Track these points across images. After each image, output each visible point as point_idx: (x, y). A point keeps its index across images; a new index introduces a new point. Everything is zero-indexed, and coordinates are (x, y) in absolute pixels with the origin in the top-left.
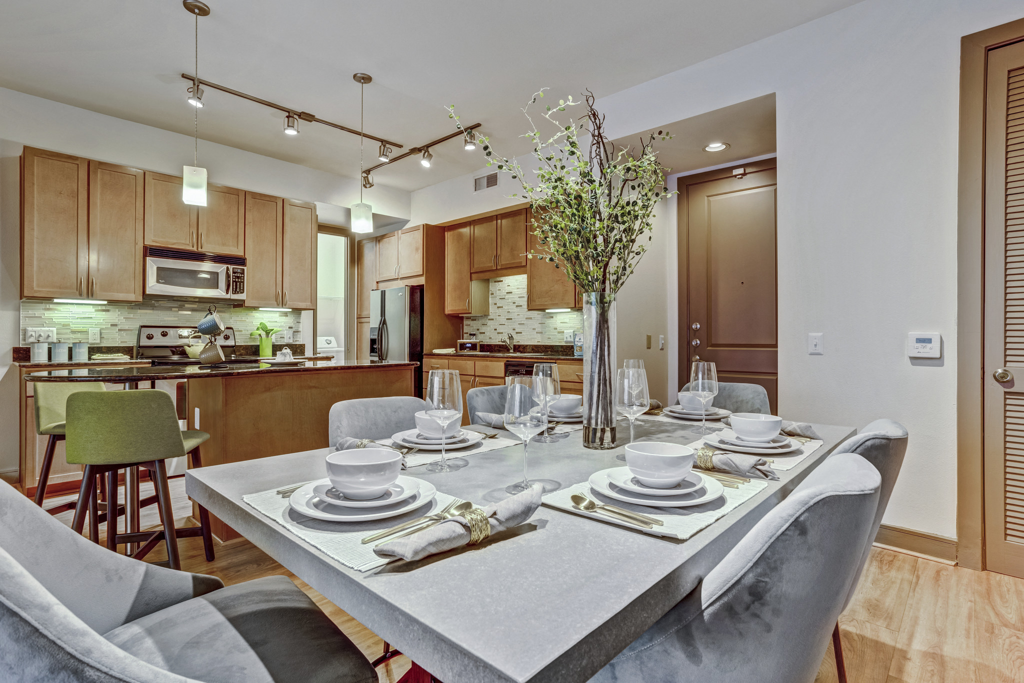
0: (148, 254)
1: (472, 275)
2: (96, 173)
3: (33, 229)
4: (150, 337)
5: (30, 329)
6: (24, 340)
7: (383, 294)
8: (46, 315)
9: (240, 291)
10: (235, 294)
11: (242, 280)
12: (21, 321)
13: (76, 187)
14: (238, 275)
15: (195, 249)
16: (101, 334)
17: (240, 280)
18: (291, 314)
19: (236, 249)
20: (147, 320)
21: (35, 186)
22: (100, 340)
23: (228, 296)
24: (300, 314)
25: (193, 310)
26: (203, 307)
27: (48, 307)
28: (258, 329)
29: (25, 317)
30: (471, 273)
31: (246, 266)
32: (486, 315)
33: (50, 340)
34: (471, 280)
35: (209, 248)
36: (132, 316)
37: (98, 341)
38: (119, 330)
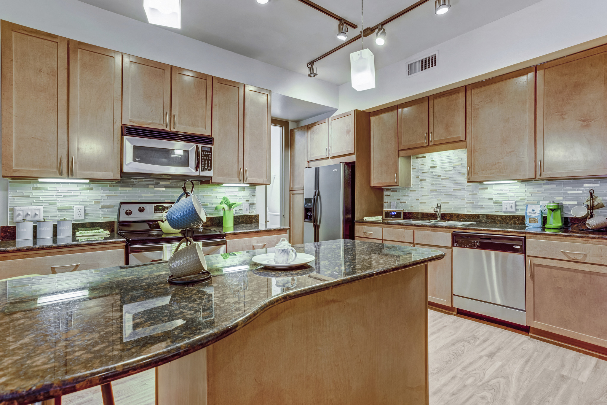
0: (125, 132)
1: (400, 152)
2: (75, 52)
3: (12, 107)
4: (128, 213)
5: (17, 208)
6: (13, 219)
7: (317, 171)
8: (33, 195)
9: (208, 168)
10: (203, 171)
11: (210, 158)
12: (9, 201)
13: (56, 66)
14: (206, 153)
15: (168, 129)
16: (85, 211)
17: (207, 158)
18: (248, 189)
19: (204, 129)
20: (127, 197)
21: (14, 63)
22: (85, 217)
23: (197, 173)
24: (255, 188)
25: (167, 187)
26: (175, 184)
27: (35, 186)
28: (221, 203)
29: (13, 196)
30: (399, 151)
31: (213, 145)
32: (408, 186)
33: (37, 218)
34: (399, 156)
35: (180, 128)
36: (113, 193)
37: (83, 218)
38: (102, 207)
